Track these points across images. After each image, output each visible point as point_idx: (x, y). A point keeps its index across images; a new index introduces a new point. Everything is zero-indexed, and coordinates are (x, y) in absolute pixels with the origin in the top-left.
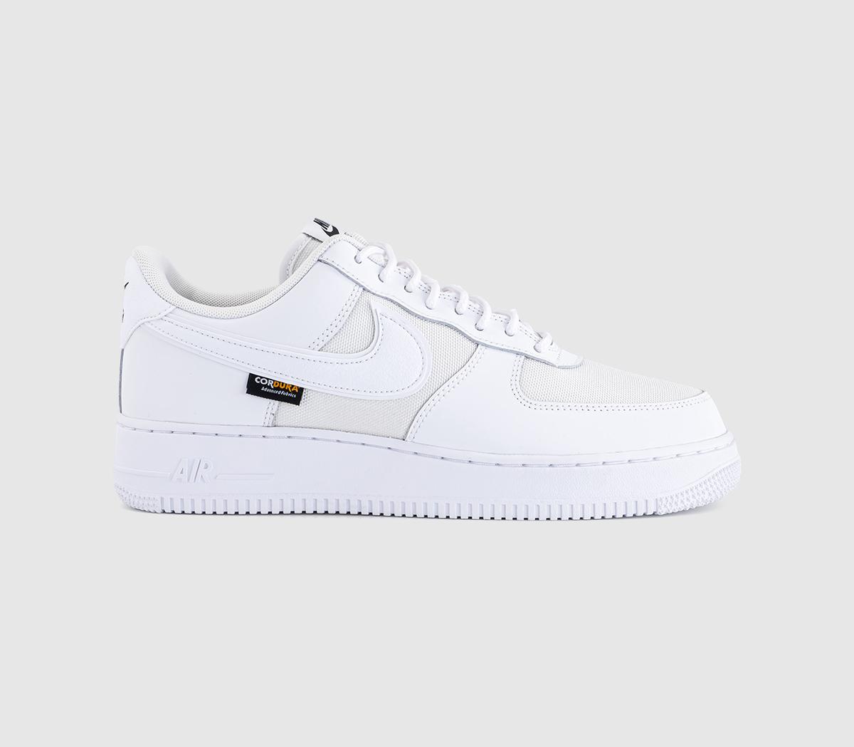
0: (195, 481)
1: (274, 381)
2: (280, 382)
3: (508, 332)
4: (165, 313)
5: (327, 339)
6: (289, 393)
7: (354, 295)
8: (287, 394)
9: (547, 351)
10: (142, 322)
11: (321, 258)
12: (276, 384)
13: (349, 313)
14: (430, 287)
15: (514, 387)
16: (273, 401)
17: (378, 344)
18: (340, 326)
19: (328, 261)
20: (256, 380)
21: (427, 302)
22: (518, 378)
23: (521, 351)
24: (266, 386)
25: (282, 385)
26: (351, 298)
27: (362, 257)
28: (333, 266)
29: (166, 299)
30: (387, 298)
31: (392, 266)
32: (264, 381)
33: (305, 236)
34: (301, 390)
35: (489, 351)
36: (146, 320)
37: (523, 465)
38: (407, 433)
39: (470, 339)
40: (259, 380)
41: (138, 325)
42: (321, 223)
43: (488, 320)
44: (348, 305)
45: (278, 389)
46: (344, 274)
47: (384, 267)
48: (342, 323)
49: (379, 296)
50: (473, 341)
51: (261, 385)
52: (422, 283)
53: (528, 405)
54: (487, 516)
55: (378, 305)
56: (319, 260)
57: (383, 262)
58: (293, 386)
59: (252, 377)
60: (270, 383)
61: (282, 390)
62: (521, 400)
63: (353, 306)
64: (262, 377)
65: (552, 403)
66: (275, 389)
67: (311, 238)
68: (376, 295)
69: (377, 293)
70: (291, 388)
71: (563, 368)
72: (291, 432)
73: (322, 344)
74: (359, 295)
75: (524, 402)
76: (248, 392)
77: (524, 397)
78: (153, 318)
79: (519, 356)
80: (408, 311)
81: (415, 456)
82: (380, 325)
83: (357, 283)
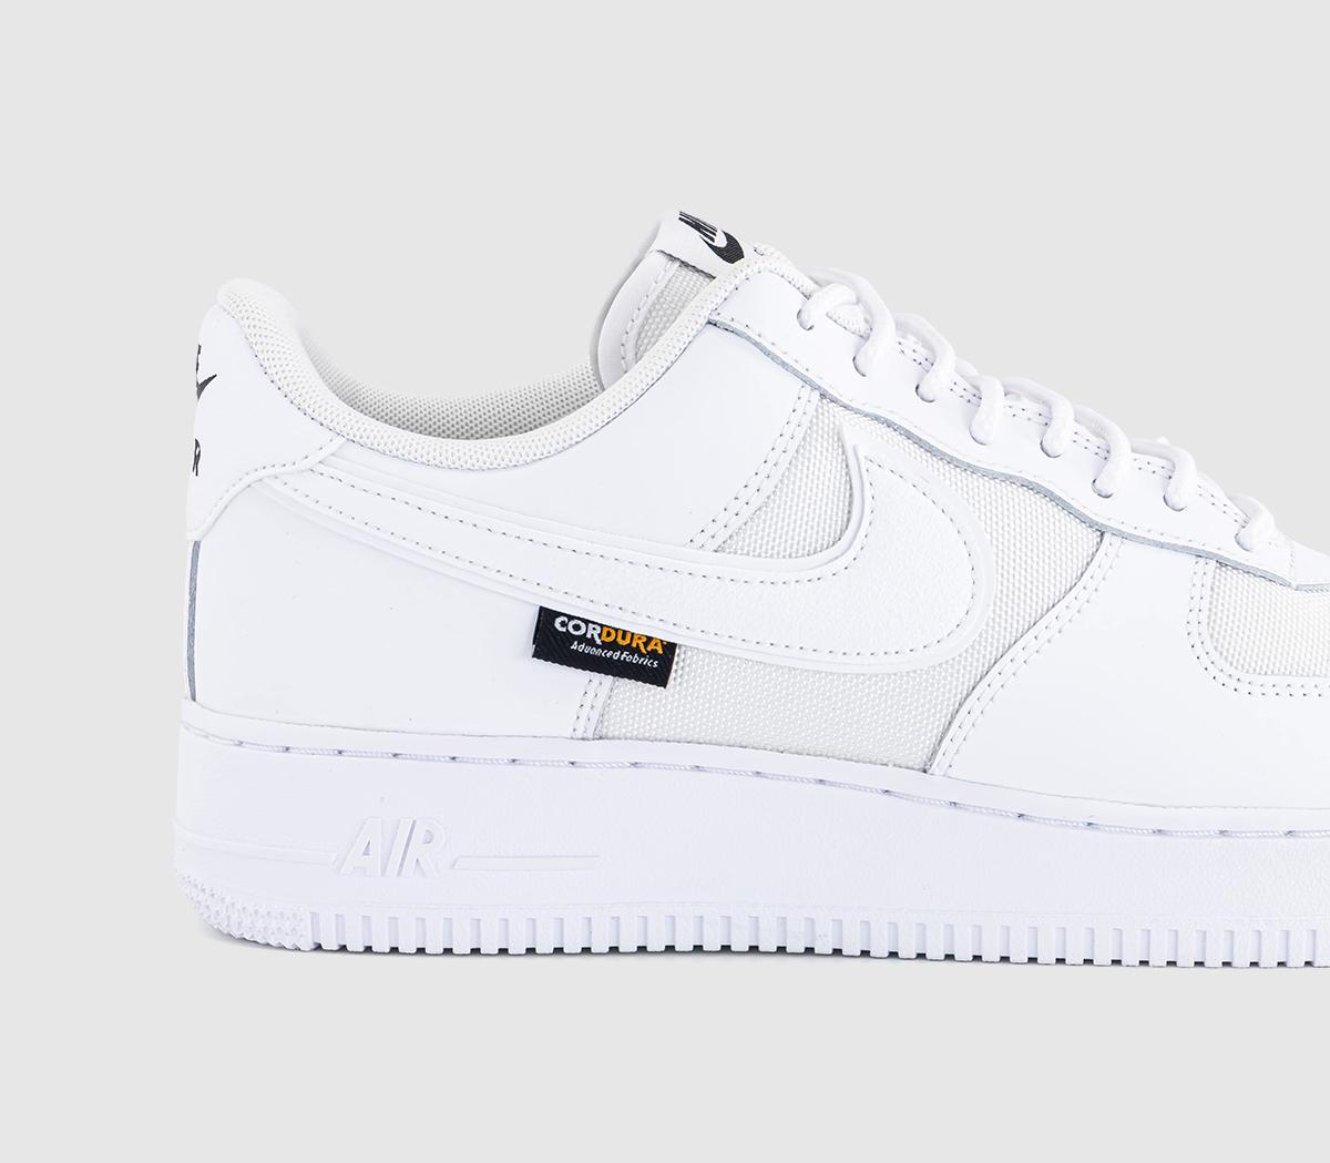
0: (399, 874)
1: (602, 626)
2: (617, 630)
3: (1173, 499)
4: (321, 455)
5: (735, 523)
6: (641, 655)
7: (800, 412)
8: (635, 659)
9: (1268, 545)
10: (255, 476)
11: (715, 318)
12: (609, 634)
13: (789, 456)
14: (977, 388)
15: (1195, 639)
16: (597, 677)
17: (862, 533)
18: (768, 488)
19: (734, 325)
20: (557, 625)
21: (975, 427)
22: (1203, 617)
23: (1207, 549)
24: (582, 639)
25: (624, 638)
26: (795, 418)
27: (815, 313)
28: (748, 338)
29: (321, 419)
30: (876, 418)
31: (886, 336)
32: (577, 627)
33: (663, 259)
34: (670, 648)
35: (1129, 546)
36: (269, 471)
37: (1222, 832)
38: (934, 753)
39: (1083, 519)
40: (563, 624)
41: (242, 485)
42: (697, 225)
43: (1125, 470)
44: (787, 436)
45: (613, 646)
46: (774, 358)
47: (865, 338)
48: (775, 480)
49: (857, 412)
50: (1091, 524)
51: (569, 638)
52: (958, 378)
53: (1232, 683)
54: (1131, 958)
55: (861, 436)
56: (709, 323)
57: (863, 327)
58: (650, 639)
59: (546, 616)
60: (593, 632)
61: (623, 649)
62: (1213, 671)
63: (798, 438)
64: (571, 618)
65: (1290, 680)
66: (605, 646)
67: (678, 264)
68: (852, 410)
69: (853, 405)
70: (646, 644)
71: (1310, 589)
72: (641, 752)
73: (723, 535)
74: (811, 409)
75: (1222, 678)
76: (537, 655)
77: (1221, 663)
78: (288, 468)
79: (1202, 561)
80: (930, 450)
81: (953, 811)
82: (867, 485)
83: (806, 381)
